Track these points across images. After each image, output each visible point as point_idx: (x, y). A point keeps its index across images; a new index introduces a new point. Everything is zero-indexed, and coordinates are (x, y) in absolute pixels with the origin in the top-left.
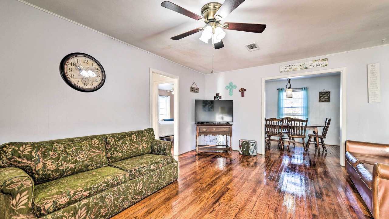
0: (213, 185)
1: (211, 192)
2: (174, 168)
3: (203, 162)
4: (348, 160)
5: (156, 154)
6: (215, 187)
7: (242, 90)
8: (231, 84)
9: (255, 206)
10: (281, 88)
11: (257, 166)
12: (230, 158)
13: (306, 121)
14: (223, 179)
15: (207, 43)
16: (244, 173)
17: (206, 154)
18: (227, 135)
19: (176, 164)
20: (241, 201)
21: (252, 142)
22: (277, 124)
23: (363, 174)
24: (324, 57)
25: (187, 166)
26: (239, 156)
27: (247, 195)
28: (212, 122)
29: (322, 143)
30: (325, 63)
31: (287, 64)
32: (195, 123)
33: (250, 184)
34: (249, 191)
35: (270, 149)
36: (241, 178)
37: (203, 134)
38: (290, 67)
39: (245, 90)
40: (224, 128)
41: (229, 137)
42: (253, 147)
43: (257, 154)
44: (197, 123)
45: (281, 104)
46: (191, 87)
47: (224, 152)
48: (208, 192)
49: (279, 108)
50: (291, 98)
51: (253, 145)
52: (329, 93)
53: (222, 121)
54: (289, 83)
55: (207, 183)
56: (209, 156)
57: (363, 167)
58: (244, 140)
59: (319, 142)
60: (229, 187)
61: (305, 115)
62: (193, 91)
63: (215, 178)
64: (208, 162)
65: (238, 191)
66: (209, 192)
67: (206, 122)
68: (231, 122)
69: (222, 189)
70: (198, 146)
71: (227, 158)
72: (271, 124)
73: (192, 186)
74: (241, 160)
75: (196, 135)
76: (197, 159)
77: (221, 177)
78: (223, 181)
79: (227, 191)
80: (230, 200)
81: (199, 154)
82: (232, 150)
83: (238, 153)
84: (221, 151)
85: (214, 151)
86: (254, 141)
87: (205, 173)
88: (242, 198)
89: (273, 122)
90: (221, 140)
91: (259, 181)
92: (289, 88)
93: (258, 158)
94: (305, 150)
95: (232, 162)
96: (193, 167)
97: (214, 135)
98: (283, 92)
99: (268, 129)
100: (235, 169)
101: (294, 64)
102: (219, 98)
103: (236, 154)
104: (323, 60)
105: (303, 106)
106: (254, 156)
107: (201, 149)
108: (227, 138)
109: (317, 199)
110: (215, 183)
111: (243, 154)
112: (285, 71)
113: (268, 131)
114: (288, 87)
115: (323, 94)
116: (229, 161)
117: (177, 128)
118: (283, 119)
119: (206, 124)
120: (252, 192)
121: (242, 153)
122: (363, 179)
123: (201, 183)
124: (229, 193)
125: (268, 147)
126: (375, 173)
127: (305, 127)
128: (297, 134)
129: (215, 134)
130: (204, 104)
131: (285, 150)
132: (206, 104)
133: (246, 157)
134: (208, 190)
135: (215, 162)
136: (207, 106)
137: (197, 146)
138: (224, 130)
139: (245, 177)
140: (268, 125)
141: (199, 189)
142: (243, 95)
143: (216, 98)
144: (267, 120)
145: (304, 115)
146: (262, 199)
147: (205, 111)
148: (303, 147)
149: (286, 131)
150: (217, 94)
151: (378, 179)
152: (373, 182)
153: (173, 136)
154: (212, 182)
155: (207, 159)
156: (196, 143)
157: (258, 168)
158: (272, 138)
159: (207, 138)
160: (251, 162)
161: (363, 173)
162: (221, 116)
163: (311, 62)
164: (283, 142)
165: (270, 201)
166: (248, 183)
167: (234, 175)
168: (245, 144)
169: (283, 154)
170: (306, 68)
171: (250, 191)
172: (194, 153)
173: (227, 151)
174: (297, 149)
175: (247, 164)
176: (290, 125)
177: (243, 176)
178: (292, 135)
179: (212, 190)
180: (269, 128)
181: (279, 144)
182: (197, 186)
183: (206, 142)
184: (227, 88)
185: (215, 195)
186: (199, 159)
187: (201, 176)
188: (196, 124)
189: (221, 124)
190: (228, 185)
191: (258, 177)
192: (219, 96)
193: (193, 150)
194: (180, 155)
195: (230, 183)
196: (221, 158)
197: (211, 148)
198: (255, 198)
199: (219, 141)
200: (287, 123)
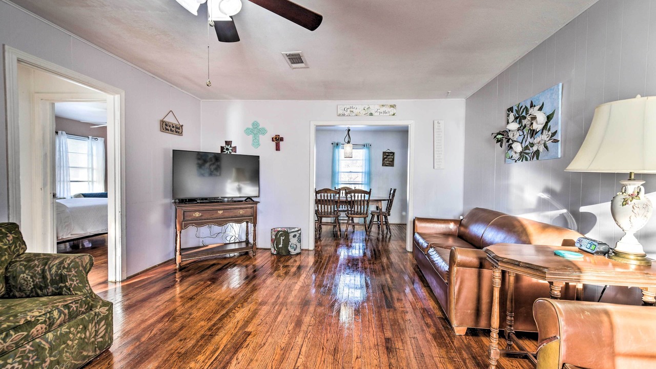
0: (212, 336)
1: (207, 354)
2: (99, 322)
3: (192, 285)
4: (418, 243)
5: (28, 297)
6: (217, 338)
7: (276, 138)
8: (255, 125)
9: (300, 356)
10: (336, 142)
11: (302, 272)
12: (253, 265)
13: (369, 193)
14: (237, 315)
15: (196, 14)
16: (280, 290)
17: (200, 264)
18: (247, 222)
19: (104, 310)
20: (275, 355)
21: (293, 230)
22: (332, 198)
23: (436, 262)
24: (392, 102)
25: (147, 304)
26: (270, 259)
27: (285, 336)
28: (215, 198)
29: (386, 222)
30: (392, 111)
31: (347, 103)
32: (173, 201)
33: (291, 312)
34: (289, 325)
35: (321, 239)
36: (275, 304)
37: (192, 223)
38: (352, 110)
39: (282, 139)
40: (241, 208)
41: (251, 225)
42: (296, 239)
43: (302, 250)
44: (177, 201)
45: (337, 167)
46: (162, 122)
47: (241, 255)
48: (199, 356)
49: (334, 174)
50: (351, 159)
51: (295, 236)
52: (393, 153)
53: (239, 196)
54: (349, 135)
55: (198, 336)
56: (209, 268)
57: (435, 252)
58: (280, 229)
59: (383, 222)
60: (249, 329)
61: (367, 184)
62: (168, 130)
63: (219, 316)
64: (205, 283)
65: (269, 333)
66: (201, 358)
67: (202, 199)
68: (256, 197)
69: (232, 339)
70: (182, 250)
71: (247, 266)
72: (323, 198)
73: (154, 355)
74: (275, 265)
75: (176, 228)
76: (178, 280)
77: (234, 311)
78: (236, 320)
79: (245, 340)
80: (252, 360)
81: (182, 269)
82: (257, 249)
83: (268, 254)
84: (235, 254)
85: (219, 257)
86: (296, 229)
87: (194, 311)
88: (277, 346)
89: (326, 194)
90: (235, 232)
91: (306, 301)
92: (349, 142)
93: (302, 258)
94: (367, 234)
95: (256, 273)
96: (163, 302)
97: (221, 224)
98: (339, 148)
99: (318, 207)
100: (262, 288)
101: (357, 106)
102: (231, 151)
103: (265, 255)
104: (391, 106)
105: (364, 171)
106: (298, 254)
107: (189, 256)
108: (247, 227)
109: (388, 309)
110: (218, 329)
111: (278, 253)
112: (344, 115)
113: (318, 210)
114: (347, 141)
115: (388, 156)
116: (250, 271)
117: (118, 215)
118: (340, 190)
119: (201, 203)
120: (294, 327)
121: (275, 253)
122: (437, 270)
123: (181, 340)
124: (248, 344)
125: (318, 236)
126: (452, 261)
127: (368, 201)
128: (357, 212)
129: (222, 222)
130: (200, 162)
131: (343, 237)
132: (205, 161)
133: (282, 259)
134: (199, 352)
135: (221, 279)
136: (207, 165)
137: (178, 251)
138: (241, 213)
139: (281, 300)
140: (319, 200)
141: (175, 357)
142: (278, 148)
143: (225, 150)
144: (317, 193)
145: (365, 184)
146: (312, 336)
147: (202, 175)
148: (364, 230)
149: (344, 209)
150: (226, 142)
151: (455, 269)
152: (449, 272)
153: (107, 233)
154: (210, 329)
155: (203, 276)
156: (176, 244)
157: (304, 276)
158: (324, 220)
159: (204, 230)
160: (293, 266)
161: (437, 260)
162: (236, 185)
163: (377, 107)
164: (339, 226)
165: (325, 336)
166: (287, 309)
167: (260, 300)
168: (281, 235)
169: (339, 244)
170: (371, 114)
171: (291, 327)
172: (171, 268)
173: (247, 253)
174: (357, 234)
175: (284, 271)
176: (349, 199)
177: (278, 297)
178: (351, 214)
179: (210, 348)
180: (320, 205)
181: (334, 228)
182: (172, 349)
183: (201, 240)
184: (248, 131)
185: (216, 358)
186: (183, 279)
187: (182, 320)
188: (175, 202)
189: (235, 201)
190: (247, 327)
191: (304, 294)
192: (231, 147)
193: (168, 261)
194: (129, 278)
195: (252, 319)
196: (235, 268)
197: (212, 251)
198: (299, 340)
199: (231, 234)
200: (344, 195)
